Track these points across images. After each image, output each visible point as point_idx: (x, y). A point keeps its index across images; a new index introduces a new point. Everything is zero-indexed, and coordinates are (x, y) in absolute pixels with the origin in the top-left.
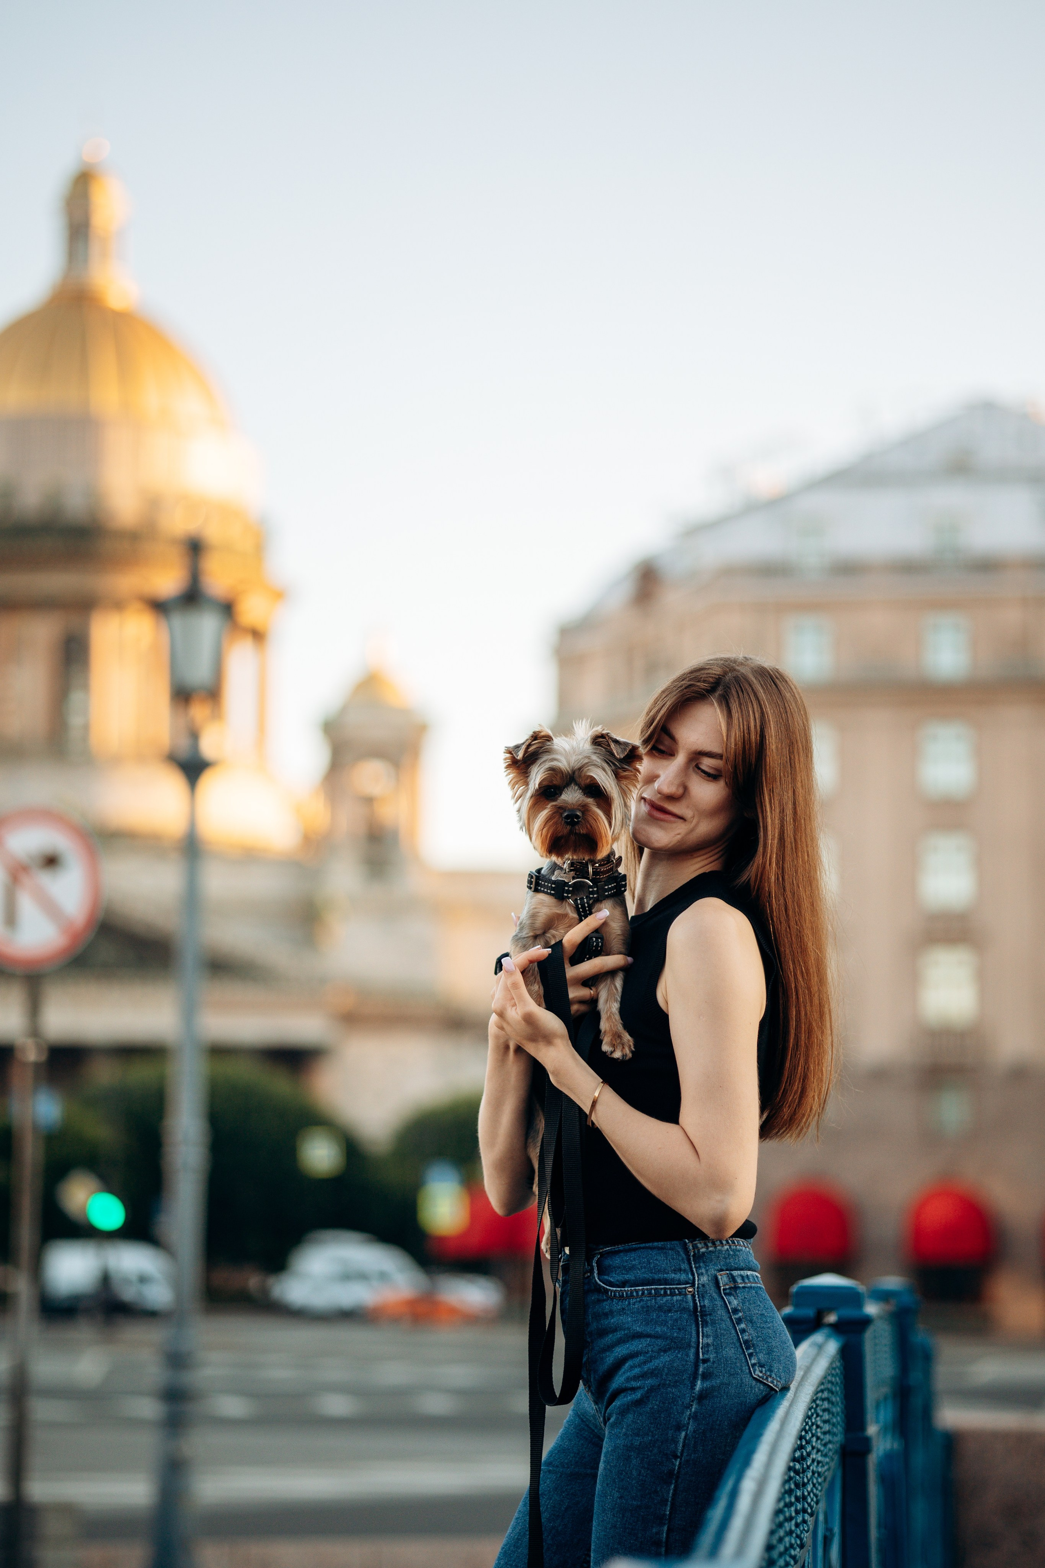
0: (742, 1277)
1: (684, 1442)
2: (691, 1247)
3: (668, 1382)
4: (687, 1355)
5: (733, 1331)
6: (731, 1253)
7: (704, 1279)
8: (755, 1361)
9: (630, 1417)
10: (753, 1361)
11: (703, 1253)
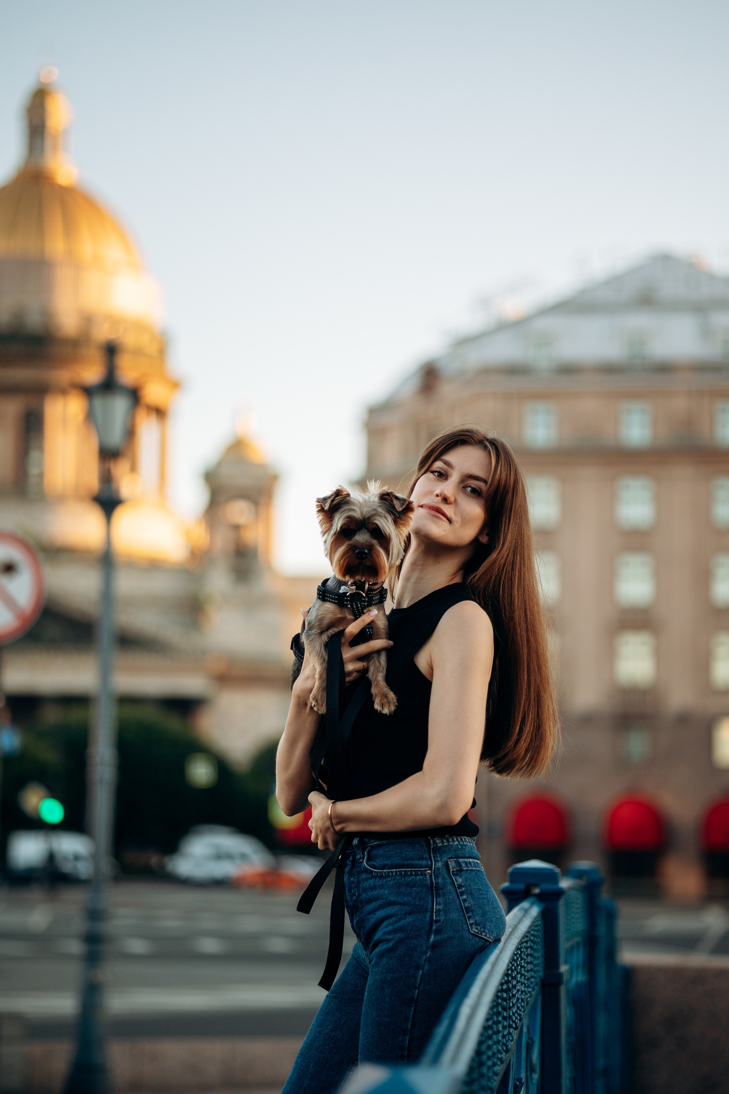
0: (466, 863)
1: (421, 978)
2: (432, 842)
3: (411, 936)
4: (425, 917)
5: (458, 901)
6: (460, 847)
7: (439, 864)
8: (473, 922)
9: (385, 960)
10: (471, 922)
11: (440, 847)
